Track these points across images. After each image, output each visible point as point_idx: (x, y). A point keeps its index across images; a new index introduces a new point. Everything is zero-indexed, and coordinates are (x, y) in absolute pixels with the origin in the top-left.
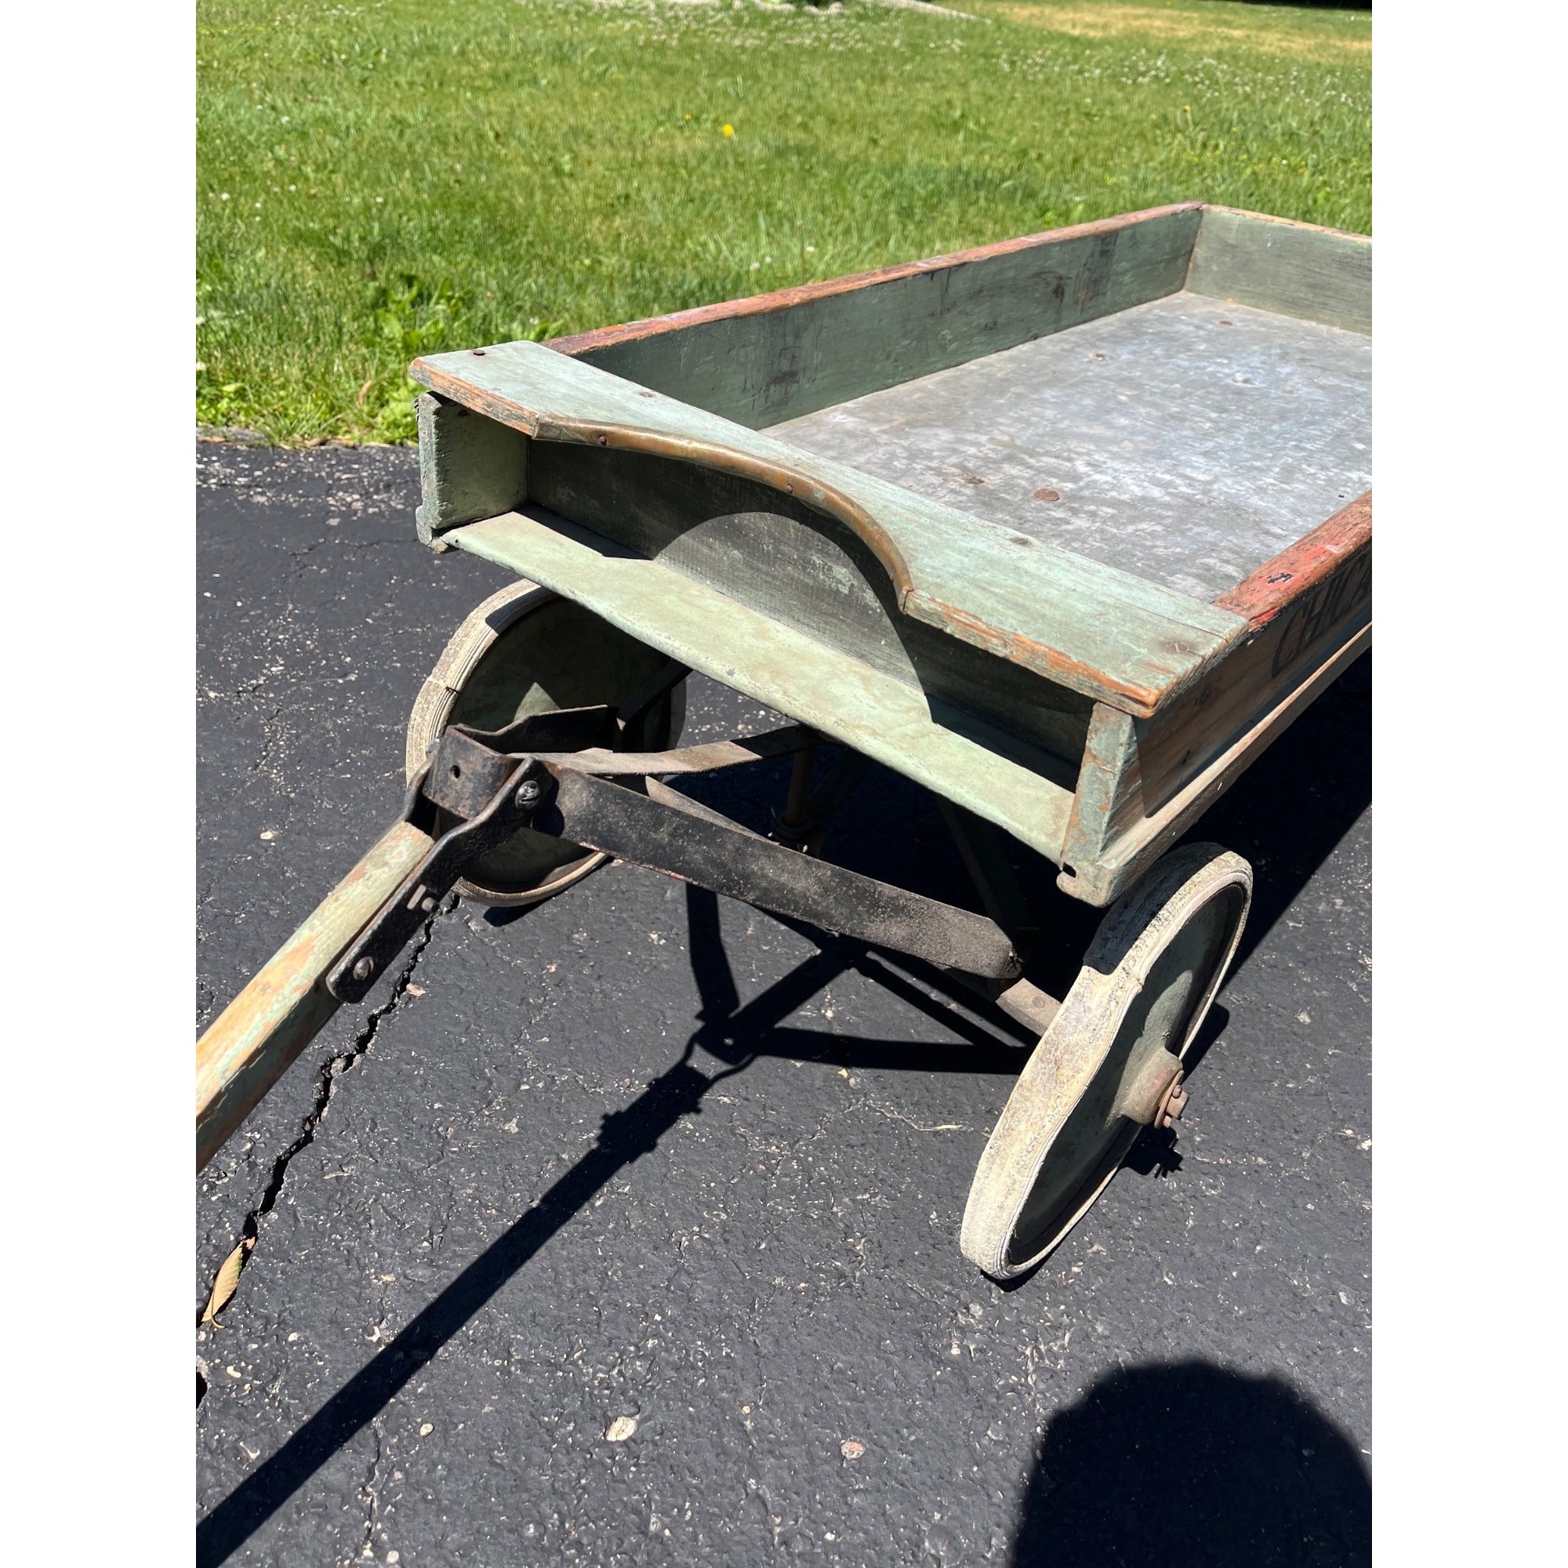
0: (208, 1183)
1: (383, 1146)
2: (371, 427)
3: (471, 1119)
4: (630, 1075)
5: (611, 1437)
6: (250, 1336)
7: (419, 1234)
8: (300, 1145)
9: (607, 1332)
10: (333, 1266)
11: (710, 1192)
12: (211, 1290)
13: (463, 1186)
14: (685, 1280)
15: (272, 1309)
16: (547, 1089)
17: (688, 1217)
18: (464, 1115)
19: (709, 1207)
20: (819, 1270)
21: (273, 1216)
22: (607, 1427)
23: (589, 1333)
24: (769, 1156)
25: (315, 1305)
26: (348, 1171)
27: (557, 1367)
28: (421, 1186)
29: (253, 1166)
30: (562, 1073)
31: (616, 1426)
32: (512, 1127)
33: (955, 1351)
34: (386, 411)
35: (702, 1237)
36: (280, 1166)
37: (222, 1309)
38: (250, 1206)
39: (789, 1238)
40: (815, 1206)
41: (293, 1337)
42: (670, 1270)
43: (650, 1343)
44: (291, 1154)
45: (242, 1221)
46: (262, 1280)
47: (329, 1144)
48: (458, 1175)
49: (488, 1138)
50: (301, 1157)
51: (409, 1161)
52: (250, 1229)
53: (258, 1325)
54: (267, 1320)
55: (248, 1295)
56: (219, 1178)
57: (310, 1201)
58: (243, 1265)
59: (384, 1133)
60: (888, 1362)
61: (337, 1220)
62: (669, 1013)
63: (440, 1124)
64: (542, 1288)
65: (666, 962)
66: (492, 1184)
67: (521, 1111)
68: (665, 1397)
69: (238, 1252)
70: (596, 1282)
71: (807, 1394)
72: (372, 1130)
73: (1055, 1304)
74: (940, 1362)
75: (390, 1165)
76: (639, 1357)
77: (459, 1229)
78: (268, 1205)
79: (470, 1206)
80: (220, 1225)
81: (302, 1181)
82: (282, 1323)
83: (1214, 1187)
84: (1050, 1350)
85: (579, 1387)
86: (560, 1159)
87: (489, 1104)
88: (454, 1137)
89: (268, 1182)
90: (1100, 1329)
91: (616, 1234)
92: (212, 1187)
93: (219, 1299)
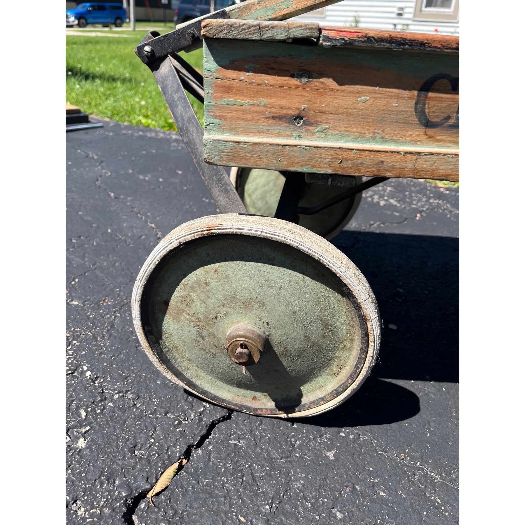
0: (179, 420)
1: (262, 436)
3: (310, 440)
4: (405, 453)
7: (266, 499)
8: (224, 419)
10: (217, 496)
12: (157, 480)
13: (297, 480)
15: (180, 507)
16: (354, 441)
18: (307, 437)
21: (200, 452)
25: (201, 516)
26: (241, 443)
28: (275, 469)
29: (200, 420)
30: (365, 435)
32: (331, 455)
36: (212, 426)
37: (157, 494)
38: (191, 441)
44: (219, 422)
45: (185, 448)
46: (182, 487)
47: (237, 424)
48: (295, 472)
49: (317, 456)
50: (222, 426)
51: (272, 451)
52: (187, 454)
53: (171, 512)
54: (176, 512)
55: (173, 492)
56: (184, 420)
57: (219, 452)
58: (177, 473)
59: (264, 430)
61: (227, 469)
62: (432, 424)
63: (293, 437)
65: (434, 394)
66: (313, 486)
67: (338, 448)
69: (176, 465)
72: (259, 425)
75: (262, 449)
77: (288, 507)
78: (200, 445)
79: (297, 494)
80: (175, 445)
81: (219, 438)
86: (354, 488)
87: (321, 436)
88: (300, 447)
89: (204, 432)
92: (180, 423)
93: (158, 488)
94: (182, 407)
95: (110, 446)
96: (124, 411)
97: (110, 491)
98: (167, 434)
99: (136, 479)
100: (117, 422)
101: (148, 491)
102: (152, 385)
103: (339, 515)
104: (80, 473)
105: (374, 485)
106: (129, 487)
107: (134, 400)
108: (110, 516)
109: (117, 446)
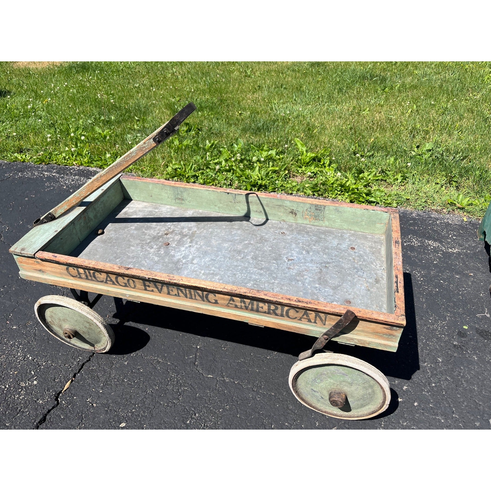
1: (102, 363)
3: (119, 360)
4: (152, 355)
5: (120, 426)
6: (68, 396)
7: (102, 382)
8: (88, 361)
9: (127, 406)
10: (85, 386)
11: (157, 383)
12: (65, 387)
13: (113, 374)
14: (145, 400)
15: (73, 392)
16: (136, 356)
17: (151, 387)
19: (156, 385)
20: (171, 402)
21: (79, 374)
22: (120, 424)
23: (124, 407)
24: (172, 377)
25: (80, 392)
26: (94, 368)
27: (116, 411)
28: (105, 373)
29: (78, 364)
30: (140, 353)
31: (122, 424)
32: (126, 363)
33: (188, 422)
35: (152, 391)
36: (83, 364)
37: (65, 391)
38: (75, 372)
39: (168, 394)
40: (176, 389)
41: (75, 398)
42: (143, 397)
43: (133, 410)
44: (86, 362)
45: (73, 374)
46: (73, 386)
47: (93, 362)
48: (113, 372)
49: (121, 365)
50: (87, 364)
51: (105, 367)
52: (74, 376)
53: (70, 394)
54: (72, 394)
55: (70, 389)
56: (72, 365)
57: (86, 373)
58: (71, 383)
59: (103, 361)
60: (175, 422)
61: (89, 377)
62: (166, 343)
63: (113, 361)
64: (119, 396)
66: (118, 374)
67: (129, 360)
68: (132, 421)
69: (71, 381)
70: (129, 397)
71: (157, 425)
73: (212, 416)
74: (185, 424)
75: (101, 368)
76: (130, 412)
77: (109, 383)
78: (78, 372)
79: (112, 378)
80: (69, 375)
81: (86, 368)
82: (74, 395)
83: (259, 398)
84: (207, 425)
85: (118, 416)
86: (132, 371)
88: (115, 363)
89: (80, 367)
90: (219, 423)
91: (136, 388)
92: (71, 367)
93: (65, 389)
94: (71, 361)
95: (46, 381)
96: (48, 368)
97: (49, 394)
98: (66, 372)
99: (57, 388)
100: (47, 373)
101: (62, 391)
102: (58, 356)
103: (126, 381)
104: (37, 391)
105: (139, 369)
106: (55, 391)
107: (51, 363)
108: (51, 401)
109: (49, 380)
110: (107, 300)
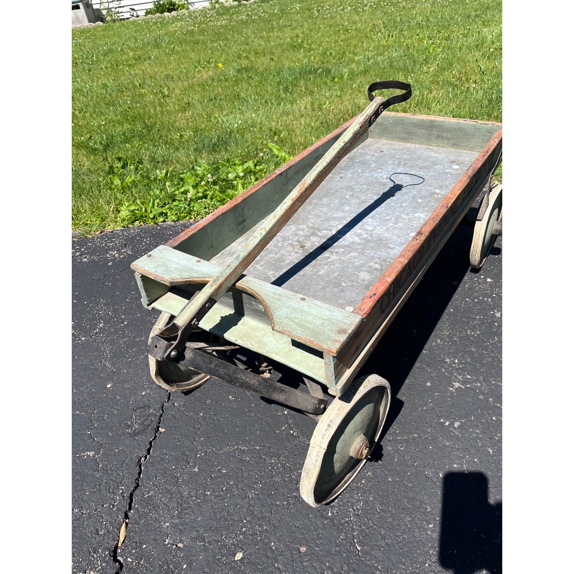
0: (112, 505)
1: (160, 483)
2: (116, 222)
3: (184, 469)
4: (229, 446)
5: (236, 559)
6: (133, 548)
7: (174, 509)
8: (136, 488)
9: (231, 528)
10: (151, 524)
11: (256, 479)
12: (119, 537)
13: (185, 491)
14: (251, 508)
15: (137, 539)
16: (205, 455)
17: (250, 488)
18: (182, 468)
19: (256, 483)
20: (290, 497)
21: (132, 511)
22: (235, 556)
23: (226, 530)
24: (272, 463)
25: (149, 536)
26: (151, 493)
27: (218, 541)
28: (172, 494)
29: (123, 497)
30: (209, 449)
31: (237, 555)
32: (196, 470)
33: (330, 514)
34: (120, 215)
35: (255, 494)
36: (131, 495)
37: (123, 542)
38: (125, 510)
39: (280, 489)
40: (287, 477)
41: (144, 546)
42: (247, 506)
43: (244, 530)
44: (134, 491)
45: (124, 514)
46: (133, 531)
47: (144, 486)
48: (183, 488)
49: (190, 474)
50: (137, 492)
51: (168, 487)
52: (126, 516)
53: (134, 545)
54: (136, 543)
55: (130, 536)
56: (115, 503)
57: (142, 505)
58: (127, 528)
59: (159, 479)
60: (311, 521)
61: (150, 509)
62: (238, 423)
63: (175, 473)
64: (211, 519)
65: (235, 405)
66: (193, 489)
67: (198, 464)
68: (249, 545)
69: (124, 524)
70: (226, 514)
71: (289, 536)
72: (156, 479)
73: (357, 494)
74: (326, 518)
75: (162, 489)
76: (241, 534)
77: (185, 505)
78: (130, 508)
79: (187, 498)
80: (118, 517)
81: (138, 499)
82: (140, 543)
83: (402, 447)
84: (357, 508)
85: (225, 546)
86: (211, 477)
87: (189, 463)
88: (180, 476)
89: (129, 501)
90: (371, 499)
91: (230, 497)
92: (113, 506)
93: (122, 539)
94: (110, 497)
95: (85, 539)
96: (79, 520)
97: (99, 557)
98: (110, 515)
99: (108, 544)
100: (79, 527)
101: (118, 544)
102: (85, 497)
103: (209, 493)
104: (78, 560)
105: (219, 470)
106: (108, 549)
107: (80, 511)
108: (107, 565)
109: (88, 537)
110: (121, 396)
